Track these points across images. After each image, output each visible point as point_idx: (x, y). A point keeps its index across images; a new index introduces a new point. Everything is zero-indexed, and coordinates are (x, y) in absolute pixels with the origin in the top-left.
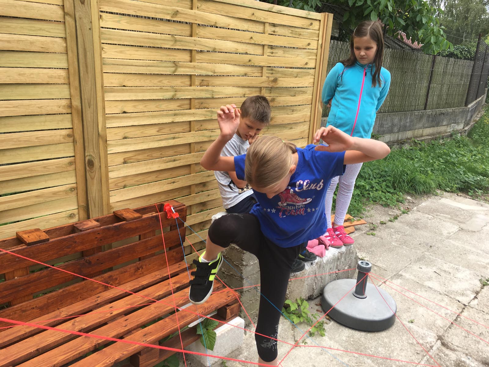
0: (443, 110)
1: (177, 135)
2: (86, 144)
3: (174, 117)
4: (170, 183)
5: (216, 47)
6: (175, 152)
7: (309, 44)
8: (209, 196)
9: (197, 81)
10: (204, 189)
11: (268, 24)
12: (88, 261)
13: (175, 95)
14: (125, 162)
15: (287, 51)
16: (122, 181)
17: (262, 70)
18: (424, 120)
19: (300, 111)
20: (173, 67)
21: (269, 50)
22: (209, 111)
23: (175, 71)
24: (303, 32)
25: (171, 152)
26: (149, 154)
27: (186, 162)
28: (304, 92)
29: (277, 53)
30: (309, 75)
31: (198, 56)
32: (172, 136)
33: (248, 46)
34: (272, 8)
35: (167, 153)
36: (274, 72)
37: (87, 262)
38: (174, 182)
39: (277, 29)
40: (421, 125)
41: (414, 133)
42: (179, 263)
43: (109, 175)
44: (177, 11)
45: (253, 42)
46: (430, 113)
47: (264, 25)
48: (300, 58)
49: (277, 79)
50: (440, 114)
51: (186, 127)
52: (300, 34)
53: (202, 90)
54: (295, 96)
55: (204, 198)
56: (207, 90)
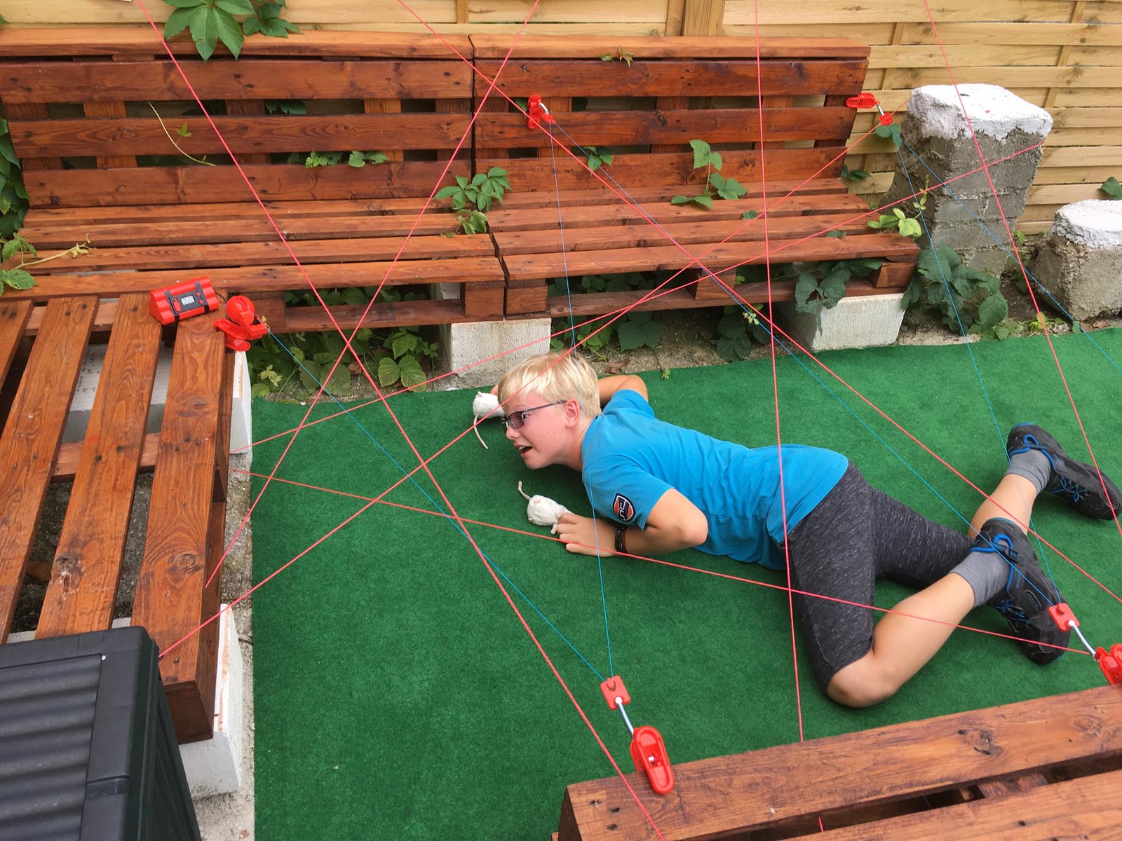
4: (850, 9)
8: (931, 56)
10: (925, 39)
12: (661, 118)
37: (660, 120)
38: (858, 9)
42: (828, 180)
55: (921, 60)
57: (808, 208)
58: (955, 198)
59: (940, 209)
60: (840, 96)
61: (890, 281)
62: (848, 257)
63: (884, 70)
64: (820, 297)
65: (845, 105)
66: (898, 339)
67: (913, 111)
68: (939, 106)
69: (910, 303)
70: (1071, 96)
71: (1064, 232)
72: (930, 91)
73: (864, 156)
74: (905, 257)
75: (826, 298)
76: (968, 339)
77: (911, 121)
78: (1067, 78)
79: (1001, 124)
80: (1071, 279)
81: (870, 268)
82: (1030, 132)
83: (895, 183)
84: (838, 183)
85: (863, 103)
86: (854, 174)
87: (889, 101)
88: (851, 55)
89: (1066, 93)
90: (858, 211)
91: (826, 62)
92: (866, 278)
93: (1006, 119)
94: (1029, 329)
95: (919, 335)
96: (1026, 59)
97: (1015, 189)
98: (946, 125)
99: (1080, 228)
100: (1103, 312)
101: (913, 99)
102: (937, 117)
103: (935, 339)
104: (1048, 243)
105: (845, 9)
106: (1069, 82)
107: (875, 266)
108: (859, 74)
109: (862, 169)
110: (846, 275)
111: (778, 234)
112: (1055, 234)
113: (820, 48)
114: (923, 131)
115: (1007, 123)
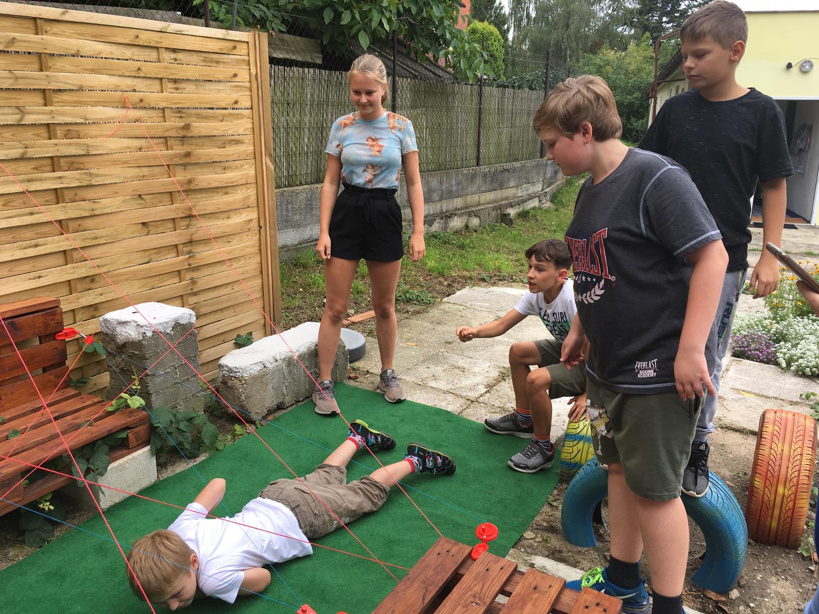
0: (508, 166)
1: (36, 209)
3: (28, 184)
4: (34, 279)
5: (83, 84)
6: (37, 234)
7: (235, 75)
8: (101, 295)
9: (59, 131)
10: (93, 286)
11: (163, 50)
13: (26, 153)
15: (201, 86)
17: (164, 113)
18: (479, 181)
19: (236, 168)
20: (17, 114)
21: (171, 85)
22: (86, 174)
23: (21, 119)
24: (223, 59)
25: (29, 233)
27: (57, 247)
28: (238, 142)
29: (185, 89)
30: (242, 118)
31: (56, 98)
32: (28, 210)
33: (136, 80)
34: (167, 28)
35: (23, 236)
36: (183, 115)
38: (39, 277)
39: (180, 56)
40: (474, 189)
41: (466, 200)
42: (63, 391)
44: (14, 39)
45: (142, 75)
46: (487, 170)
47: (158, 52)
48: (223, 95)
49: (189, 125)
50: (502, 171)
51: (51, 197)
52: (219, 62)
53: (70, 144)
54: (224, 147)
55: (95, 299)
56: (78, 144)
57: (57, 414)
58: (157, 375)
59: (150, 384)
60: (50, 335)
61: (137, 441)
62: (102, 436)
63: (73, 310)
64: (93, 471)
65: (56, 339)
66: (158, 477)
67: (105, 330)
68: (123, 323)
69: (156, 450)
70: (196, 296)
71: (228, 373)
72: (112, 316)
73: (81, 368)
74: (141, 422)
75: (97, 469)
76: (202, 458)
77: (106, 337)
78: (190, 288)
79: (166, 323)
80: (244, 398)
81: (121, 438)
82: (185, 323)
83: (112, 378)
84: (71, 392)
85: (66, 335)
86: (78, 382)
87: (85, 329)
88: (47, 307)
89: (193, 295)
90: (95, 404)
91: (31, 316)
92: (120, 445)
93: (168, 320)
94: (234, 436)
95: (170, 469)
96: (162, 282)
97: (190, 358)
98: (132, 333)
99: (236, 368)
100: (269, 411)
101: (103, 323)
102: (124, 330)
103: (181, 467)
104: (221, 382)
105: (30, 279)
106: (192, 289)
107: (123, 435)
108: (58, 317)
109: (83, 377)
110: (106, 448)
111: (42, 439)
112: (223, 376)
113: (23, 308)
114: (118, 341)
115: (170, 321)
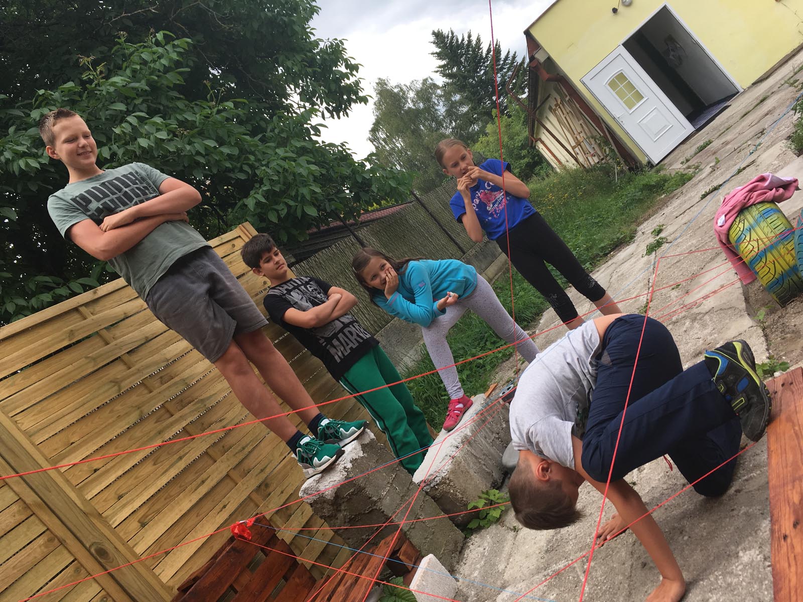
1: (181, 453)
2: (78, 535)
3: (161, 435)
4: (221, 510)
5: (147, 336)
6: (196, 473)
9: (154, 382)
10: (271, 489)
13: (142, 412)
14: (143, 525)
16: (158, 548)
20: (114, 386)
22: (198, 402)
23: (120, 390)
24: (232, 258)
25: (190, 477)
26: (166, 495)
27: (219, 475)
31: (133, 358)
32: (176, 457)
35: (187, 480)
42: (314, 587)
43: (136, 551)
44: (72, 331)
46: (474, 252)
48: (252, 283)
50: (485, 246)
53: (169, 387)
56: (176, 383)
58: (382, 497)
61: (411, 560)
74: (400, 541)
79: (355, 449)
82: (369, 443)
101: (304, 494)
105: (218, 513)
